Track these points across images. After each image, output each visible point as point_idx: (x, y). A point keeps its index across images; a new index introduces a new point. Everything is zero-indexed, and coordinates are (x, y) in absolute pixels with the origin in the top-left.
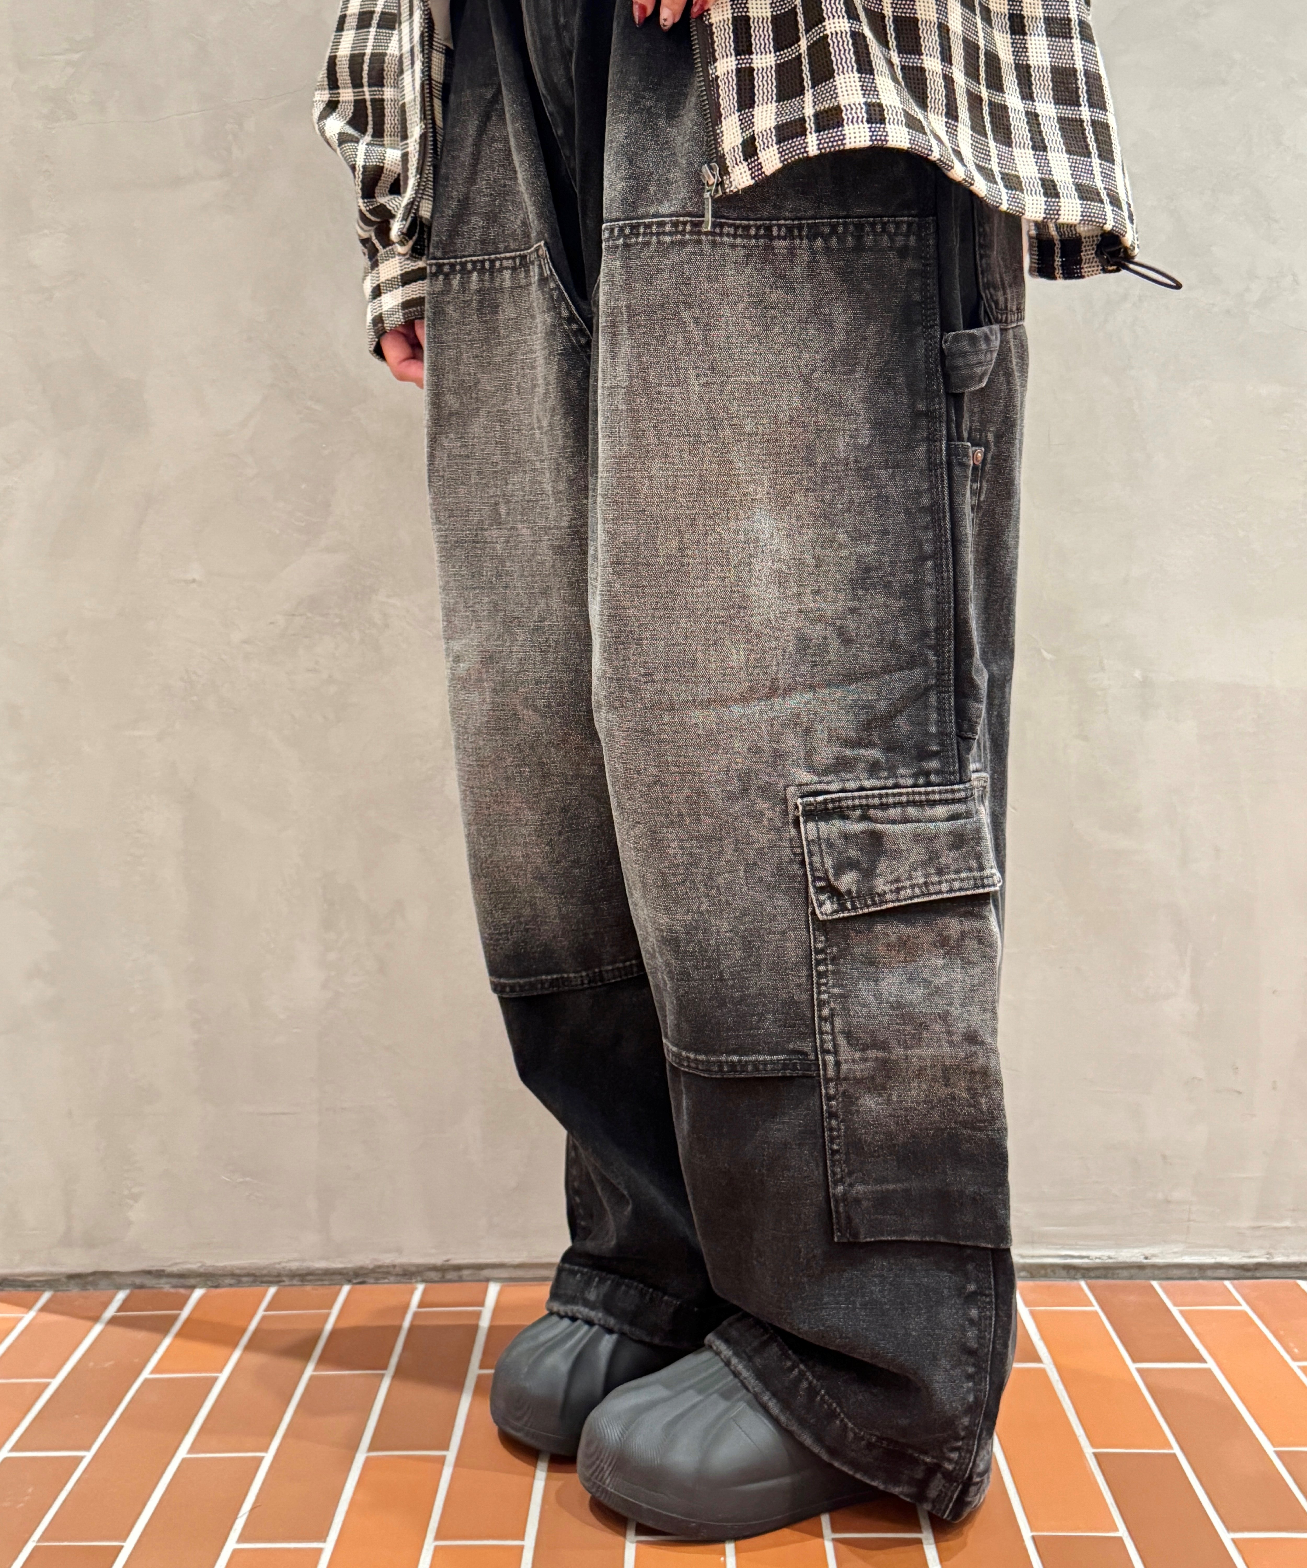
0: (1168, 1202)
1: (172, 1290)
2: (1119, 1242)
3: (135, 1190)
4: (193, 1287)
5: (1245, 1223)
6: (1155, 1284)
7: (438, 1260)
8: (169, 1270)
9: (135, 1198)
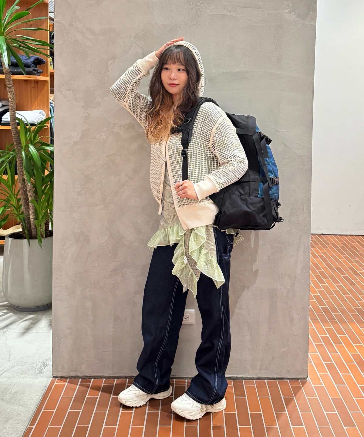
0: (246, 368)
1: (88, 379)
2: (238, 374)
3: (83, 363)
4: (92, 379)
5: (257, 371)
6: (243, 381)
7: (131, 375)
8: (88, 376)
9: (83, 364)
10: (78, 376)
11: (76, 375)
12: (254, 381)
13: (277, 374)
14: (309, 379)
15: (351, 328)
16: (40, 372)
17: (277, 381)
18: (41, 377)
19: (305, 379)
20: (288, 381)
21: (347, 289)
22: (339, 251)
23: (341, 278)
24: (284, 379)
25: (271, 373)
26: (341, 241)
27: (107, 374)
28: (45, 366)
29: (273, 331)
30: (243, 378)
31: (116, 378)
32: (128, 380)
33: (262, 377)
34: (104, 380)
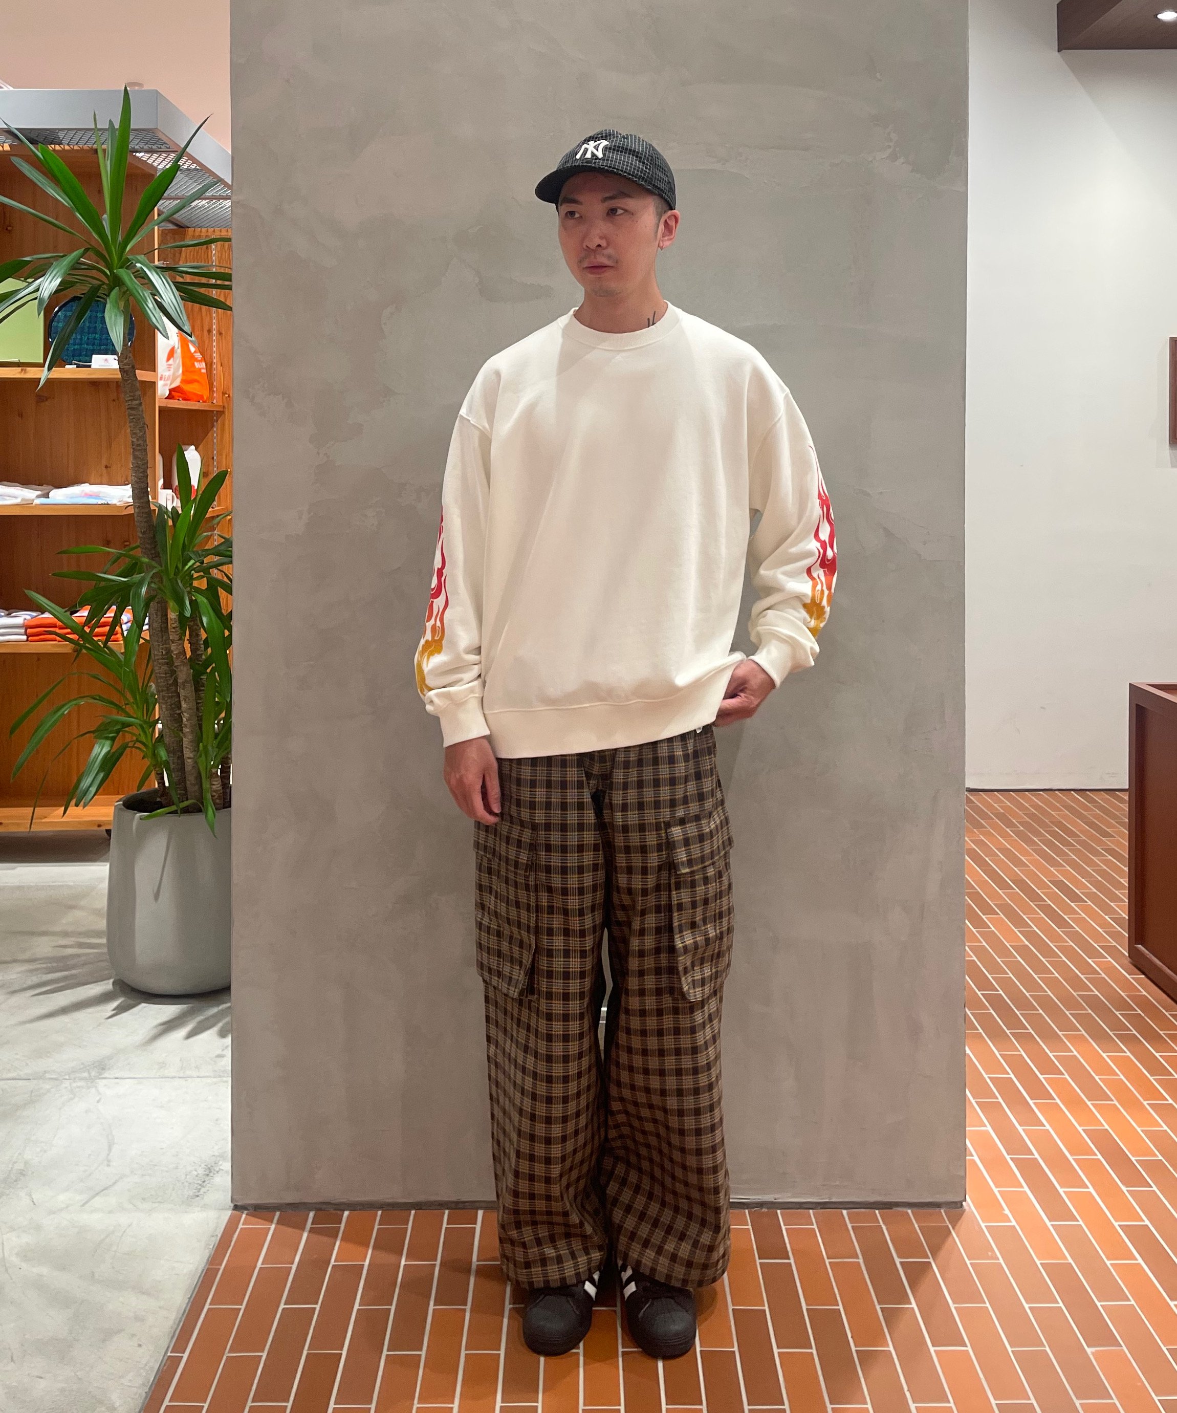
0: (785, 1173)
1: (334, 1212)
2: (764, 1192)
3: (319, 1165)
4: (344, 1211)
5: (819, 1183)
6: (779, 1211)
7: (454, 1199)
8: (332, 1202)
9: (318, 1169)
10: (305, 1204)
11: (297, 1201)
12: (811, 1211)
13: (876, 1192)
14: (969, 1204)
15: (1075, 1053)
16: (197, 1194)
17: (877, 1212)
18: (199, 1209)
19: (959, 1205)
20: (909, 1211)
21: (1052, 942)
22: (1018, 833)
23: (1031, 911)
24: (897, 1204)
25: (859, 1189)
26: (1021, 807)
27: (387, 1197)
28: (211, 1174)
29: (861, 1064)
30: (779, 1203)
31: (414, 1209)
32: (447, 1212)
33: (834, 1200)
34: (380, 1213)
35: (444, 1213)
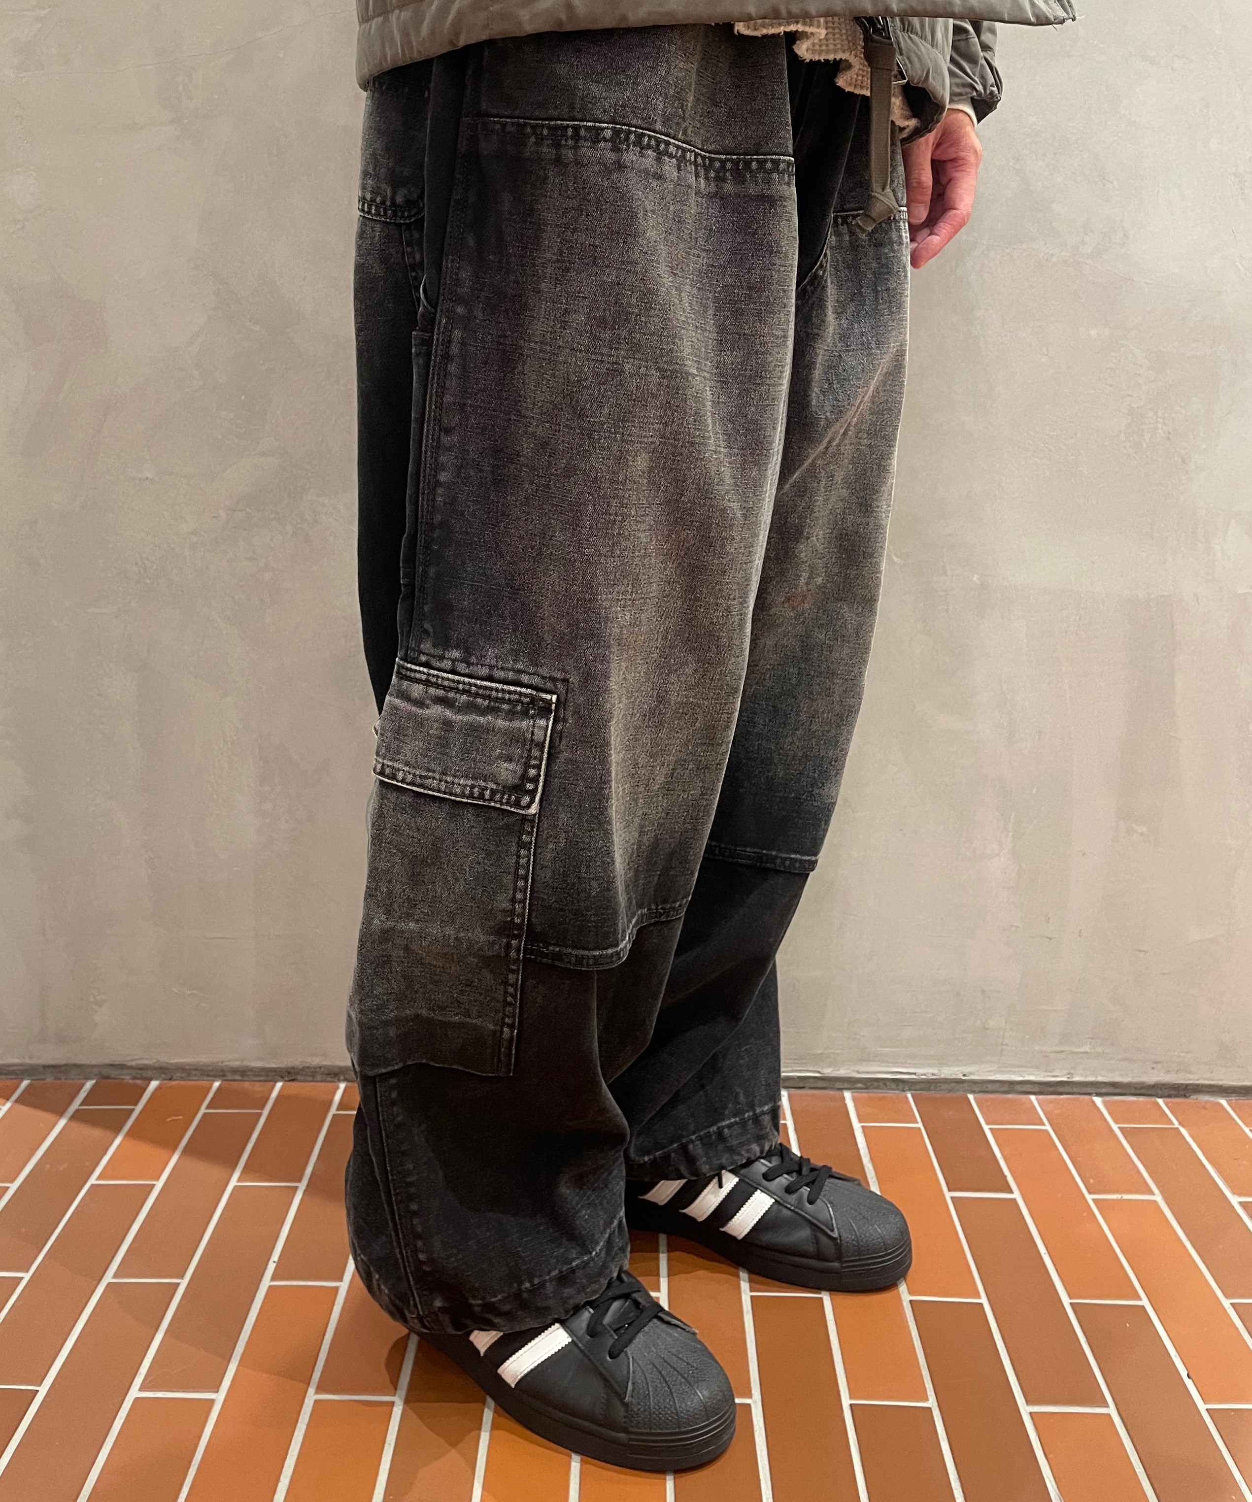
0: (986, 1029)
1: (132, 1082)
2: (942, 1061)
3: (100, 998)
4: (150, 1079)
5: (1050, 1048)
6: (971, 1097)
8: (130, 1064)
9: (100, 1004)
10: (77, 1066)
11: (63, 1062)
12: (1033, 1098)
13: (1159, 1066)
17: (1160, 1101)
20: (1223, 1102)
24: (1198, 1089)
25: (1126, 1059)
27: (230, 1058)
29: (1143, 829)
30: (974, 1082)
31: (282, 1077)
32: (342, 1086)
33: (1077, 1079)
34: (216, 1084)
35: (338, 1088)
